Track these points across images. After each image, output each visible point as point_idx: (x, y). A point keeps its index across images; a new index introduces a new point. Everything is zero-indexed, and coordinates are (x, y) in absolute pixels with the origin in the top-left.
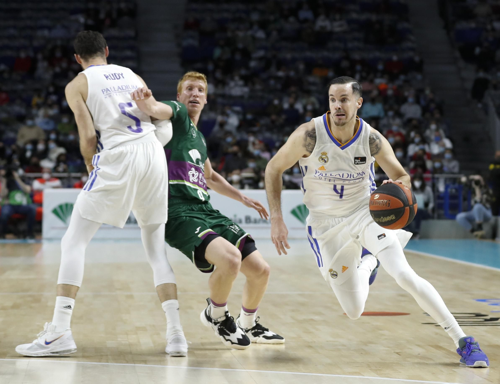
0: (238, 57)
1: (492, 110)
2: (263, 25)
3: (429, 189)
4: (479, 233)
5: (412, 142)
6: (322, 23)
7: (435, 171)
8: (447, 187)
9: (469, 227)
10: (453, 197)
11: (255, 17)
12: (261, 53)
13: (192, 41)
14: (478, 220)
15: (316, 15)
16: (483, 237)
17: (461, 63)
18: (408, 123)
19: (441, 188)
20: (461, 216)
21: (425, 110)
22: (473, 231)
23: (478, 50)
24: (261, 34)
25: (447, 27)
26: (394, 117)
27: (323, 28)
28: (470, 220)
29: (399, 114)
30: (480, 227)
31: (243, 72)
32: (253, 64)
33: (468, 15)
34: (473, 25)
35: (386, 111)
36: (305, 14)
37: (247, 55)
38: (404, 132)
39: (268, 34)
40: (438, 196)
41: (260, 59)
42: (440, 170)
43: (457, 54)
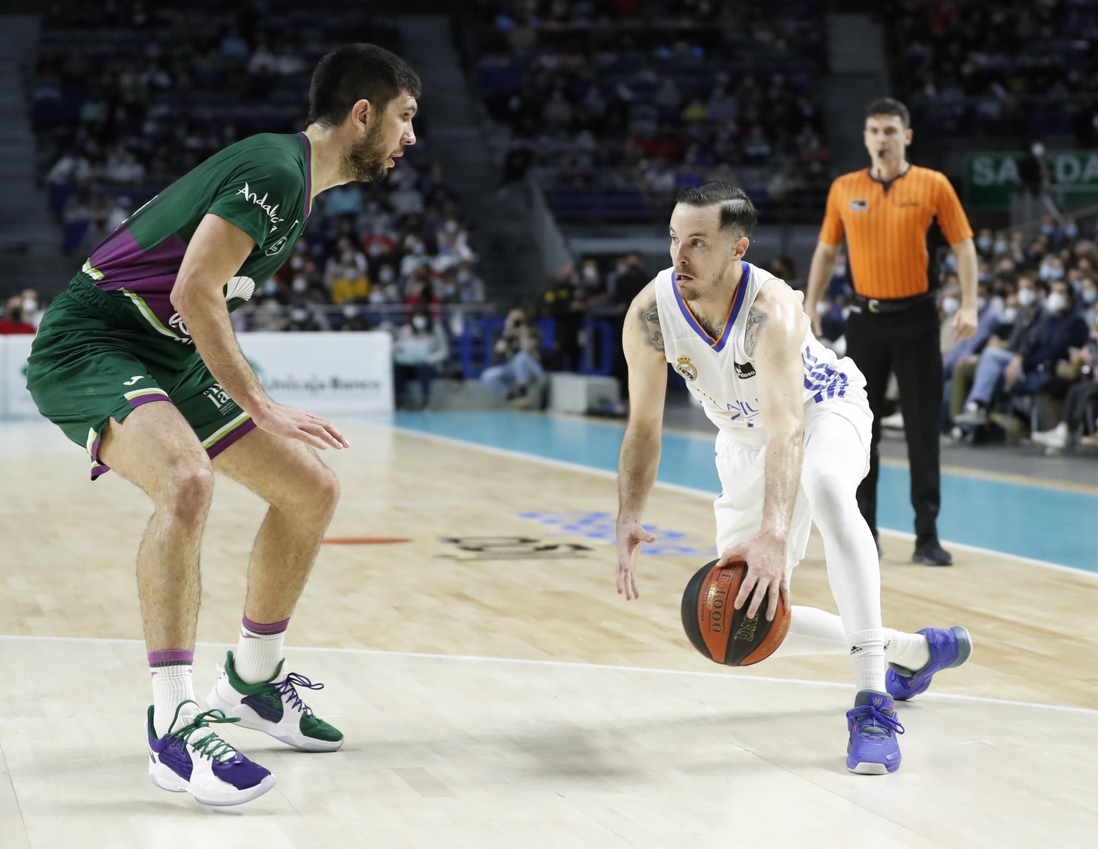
0: (121, 114)
1: (539, 200)
2: (165, 64)
3: (438, 329)
4: (521, 401)
5: (409, 252)
6: (261, 60)
7: (447, 300)
8: (467, 325)
9: (504, 391)
10: (477, 342)
11: (153, 50)
12: (162, 110)
13: (49, 92)
14: (521, 379)
15: (252, 47)
16: (527, 408)
17: (488, 124)
18: (403, 224)
19: (458, 327)
20: (491, 374)
21: (429, 201)
22: (511, 397)
23: (515, 103)
24: (163, 79)
25: (466, 65)
26: (378, 213)
27: (264, 69)
28: (507, 379)
29: (387, 208)
30: (523, 391)
31: (133, 141)
32: (149, 128)
33: (499, 45)
34: (503, 62)
35: (365, 202)
36: (234, 46)
37: (138, 112)
38: (394, 237)
39: (173, 77)
40: (454, 342)
41: (162, 120)
42: (455, 299)
43: (481, 109)
